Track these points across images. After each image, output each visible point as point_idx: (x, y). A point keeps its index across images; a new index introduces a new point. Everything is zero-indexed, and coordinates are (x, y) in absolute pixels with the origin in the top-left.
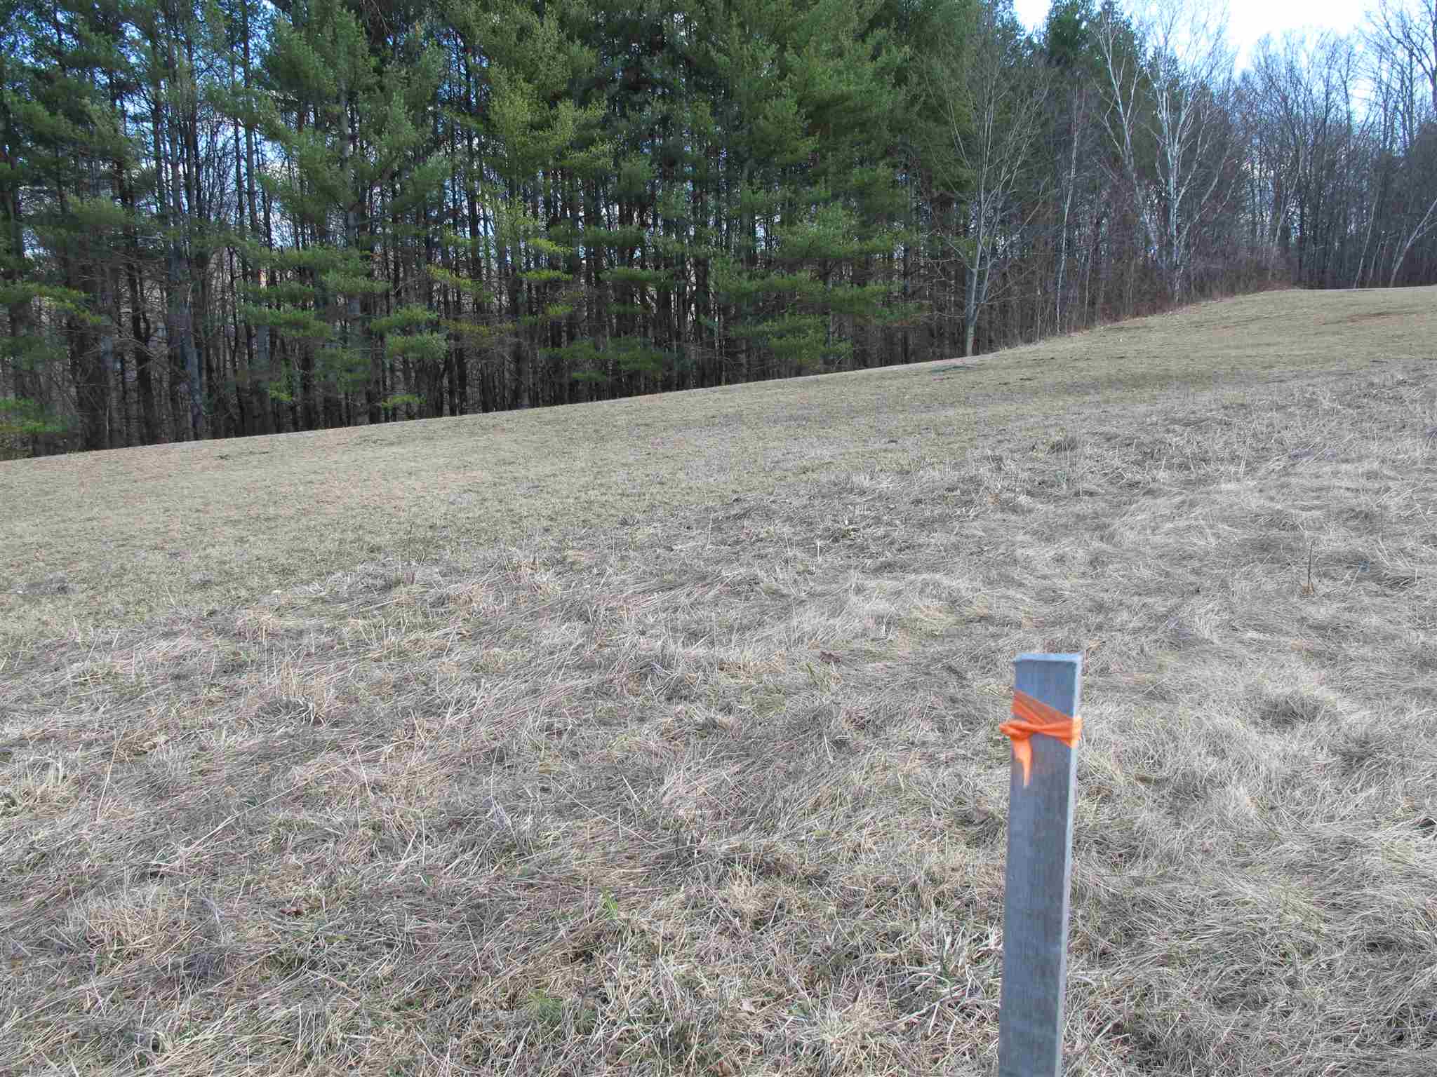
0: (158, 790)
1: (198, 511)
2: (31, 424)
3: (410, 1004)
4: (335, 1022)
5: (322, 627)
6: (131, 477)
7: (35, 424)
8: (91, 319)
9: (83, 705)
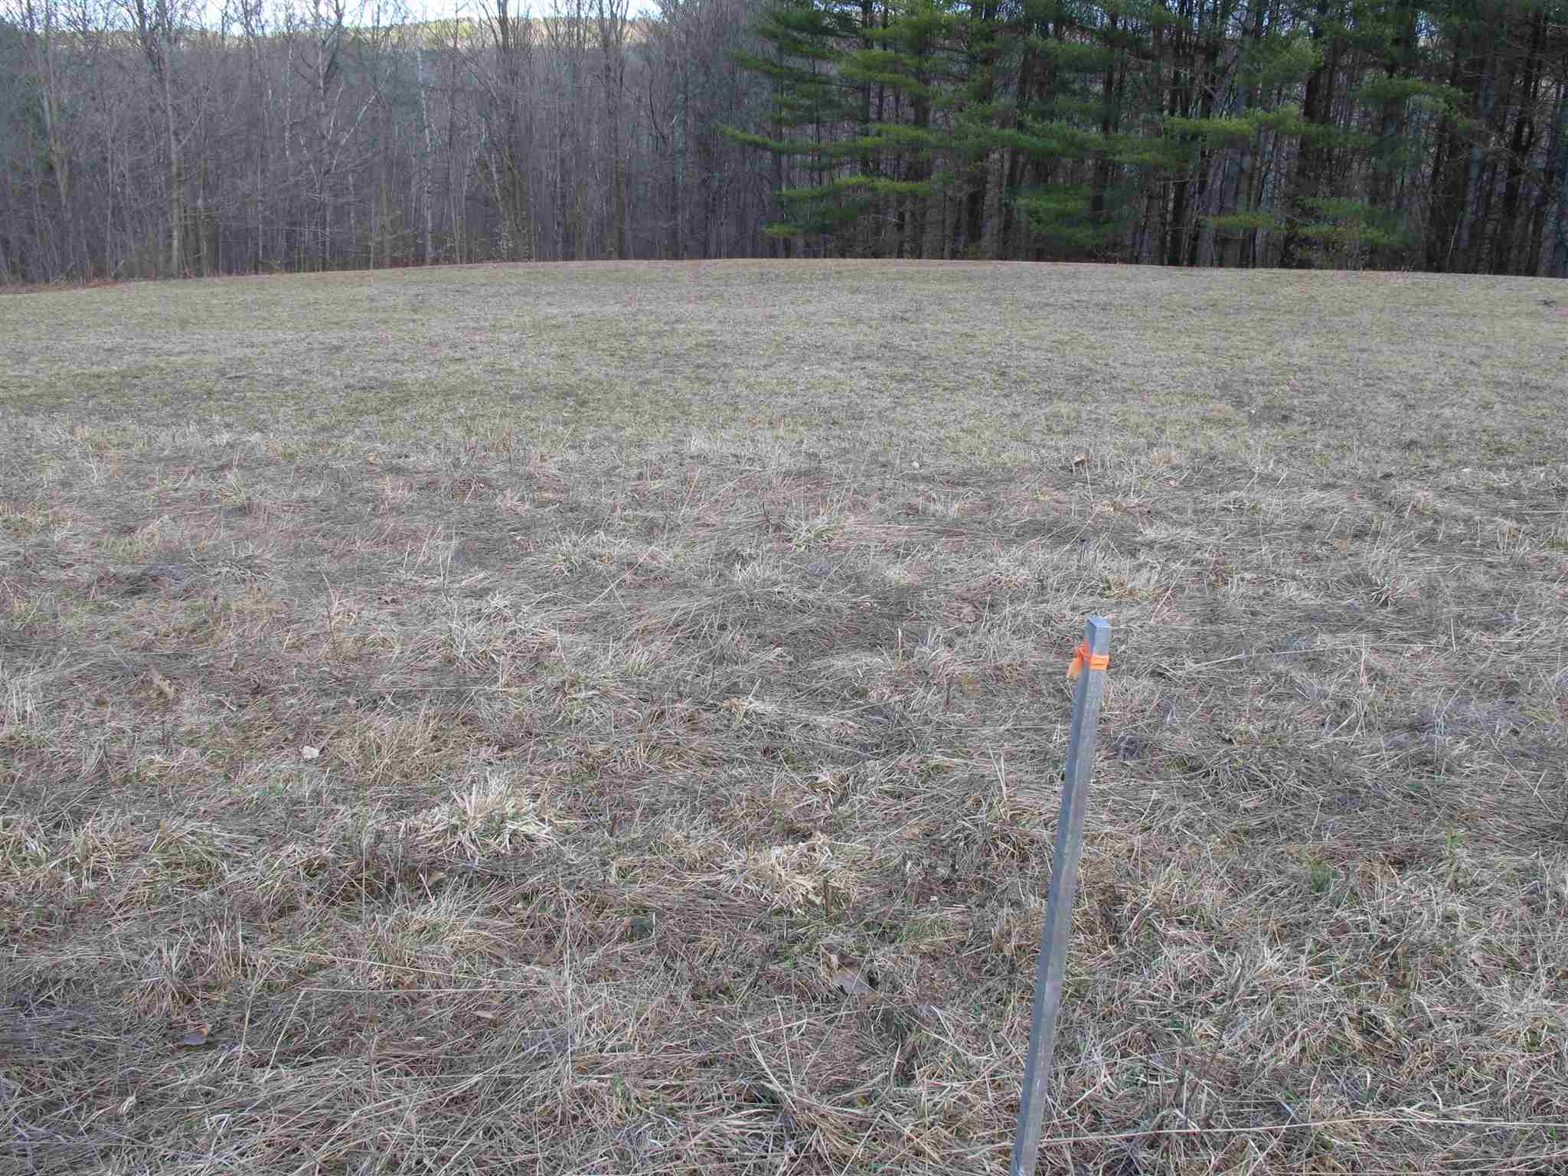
0: (1213, 615)
1: (1472, 363)
2: (1374, 234)
3: (1246, 833)
4: (1180, 815)
5: (1471, 518)
6: (1435, 310)
7: (1376, 233)
8: (1463, 123)
9: (1217, 529)
